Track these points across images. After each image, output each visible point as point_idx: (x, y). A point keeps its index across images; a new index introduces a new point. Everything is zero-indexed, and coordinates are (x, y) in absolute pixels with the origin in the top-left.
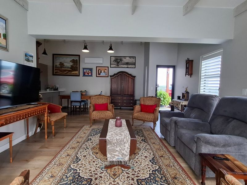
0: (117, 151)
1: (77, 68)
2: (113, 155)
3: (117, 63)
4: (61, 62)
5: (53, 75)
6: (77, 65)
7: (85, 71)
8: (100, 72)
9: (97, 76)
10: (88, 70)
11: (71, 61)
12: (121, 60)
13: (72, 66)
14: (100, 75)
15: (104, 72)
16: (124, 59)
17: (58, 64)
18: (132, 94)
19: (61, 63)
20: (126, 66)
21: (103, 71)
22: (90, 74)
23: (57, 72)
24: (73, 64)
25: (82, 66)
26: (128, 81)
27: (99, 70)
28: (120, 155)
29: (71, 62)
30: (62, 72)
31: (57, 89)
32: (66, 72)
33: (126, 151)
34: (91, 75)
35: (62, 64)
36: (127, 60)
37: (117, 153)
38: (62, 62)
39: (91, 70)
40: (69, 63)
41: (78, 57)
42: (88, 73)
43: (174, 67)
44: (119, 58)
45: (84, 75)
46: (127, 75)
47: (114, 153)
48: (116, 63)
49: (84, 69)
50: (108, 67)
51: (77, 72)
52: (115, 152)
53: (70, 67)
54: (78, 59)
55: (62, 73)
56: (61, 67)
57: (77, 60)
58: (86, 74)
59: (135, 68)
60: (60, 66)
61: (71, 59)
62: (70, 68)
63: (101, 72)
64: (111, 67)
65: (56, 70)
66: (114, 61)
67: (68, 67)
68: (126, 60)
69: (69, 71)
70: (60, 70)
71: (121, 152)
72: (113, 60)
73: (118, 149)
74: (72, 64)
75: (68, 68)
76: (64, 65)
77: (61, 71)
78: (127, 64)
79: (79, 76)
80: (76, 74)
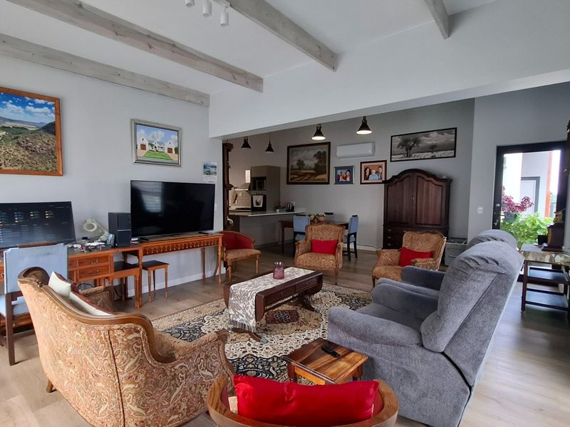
1: (325, 167)
2: (236, 313)
3: (407, 150)
5: (288, 183)
6: (325, 162)
7: (339, 172)
8: (367, 174)
9: (361, 183)
10: (344, 171)
11: (315, 156)
12: (416, 141)
13: (317, 165)
14: (368, 179)
15: (377, 172)
16: (424, 138)
17: (294, 163)
19: (299, 160)
20: (430, 155)
21: (374, 171)
22: (348, 179)
23: (294, 178)
24: (318, 162)
25: (334, 163)
26: (428, 190)
27: (366, 170)
29: (315, 158)
30: (301, 178)
31: (292, 209)
32: (306, 178)
35: (301, 163)
36: (434, 139)
38: (302, 160)
39: (350, 169)
40: (312, 160)
41: (327, 146)
42: (345, 175)
43: (564, 146)
44: (411, 137)
45: (338, 182)
46: (426, 177)
48: (404, 150)
49: (337, 169)
50: (385, 161)
51: (325, 176)
53: (313, 166)
54: (326, 150)
55: (301, 180)
56: (300, 169)
57: (325, 152)
58: (341, 179)
59: (455, 156)
60: (298, 167)
61: (316, 152)
62: (314, 169)
63: (370, 173)
64: (391, 161)
65: (292, 174)
66: (399, 146)
67: (311, 167)
68: (430, 141)
69: (312, 174)
70: (297, 175)
72: (398, 143)
74: (316, 161)
75: (310, 169)
76: (304, 164)
77: (300, 176)
78: (433, 148)
79: (328, 183)
80: (323, 180)
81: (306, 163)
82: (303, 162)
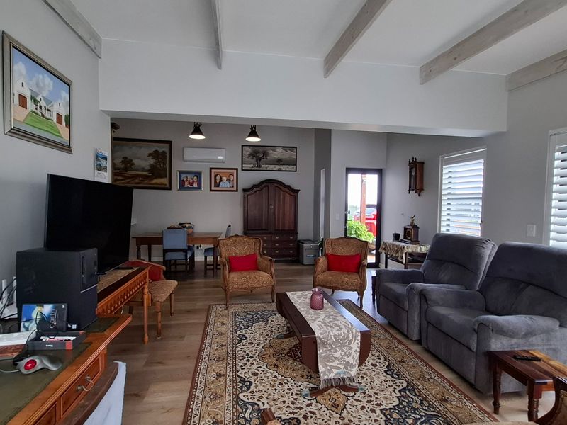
0: (336, 358)
1: (165, 169)
2: (329, 368)
3: (257, 160)
4: (124, 156)
6: (164, 164)
7: (184, 177)
8: (218, 181)
9: (211, 190)
10: (190, 177)
11: (150, 155)
12: (265, 154)
13: (152, 166)
14: (218, 186)
15: (228, 180)
16: (272, 152)
17: (118, 161)
18: (292, 229)
19: (125, 158)
20: (277, 167)
21: (224, 179)
22: (195, 185)
23: (117, 180)
24: (155, 163)
25: (177, 166)
26: (284, 199)
27: (216, 176)
28: (342, 367)
29: (151, 157)
30: (128, 180)
32: (137, 181)
33: (353, 358)
34: (199, 187)
35: (127, 162)
36: (279, 154)
37: (335, 364)
38: (129, 158)
39: (198, 175)
40: (146, 160)
41: (167, 145)
42: (191, 181)
43: (380, 172)
44: (261, 150)
45: (182, 187)
46: (282, 187)
47: (331, 364)
48: (254, 161)
49: (181, 173)
50: (237, 169)
51: (164, 181)
52: (333, 361)
53: (148, 168)
54: (167, 150)
55: (128, 182)
56: (126, 169)
57: (164, 153)
58: (187, 185)
59: (296, 171)
60: (123, 166)
61: (151, 151)
62: (148, 171)
63: (221, 180)
64: (242, 170)
66: (249, 156)
67: (143, 168)
68: (275, 155)
69: (146, 177)
70: (122, 176)
71: (344, 361)
72: (248, 153)
73: (338, 355)
74: (152, 162)
75: (143, 170)
76: (133, 164)
77: (127, 178)
78: (279, 162)
79: (170, 189)
80: (162, 184)
81: (136, 162)
82: (132, 160)
